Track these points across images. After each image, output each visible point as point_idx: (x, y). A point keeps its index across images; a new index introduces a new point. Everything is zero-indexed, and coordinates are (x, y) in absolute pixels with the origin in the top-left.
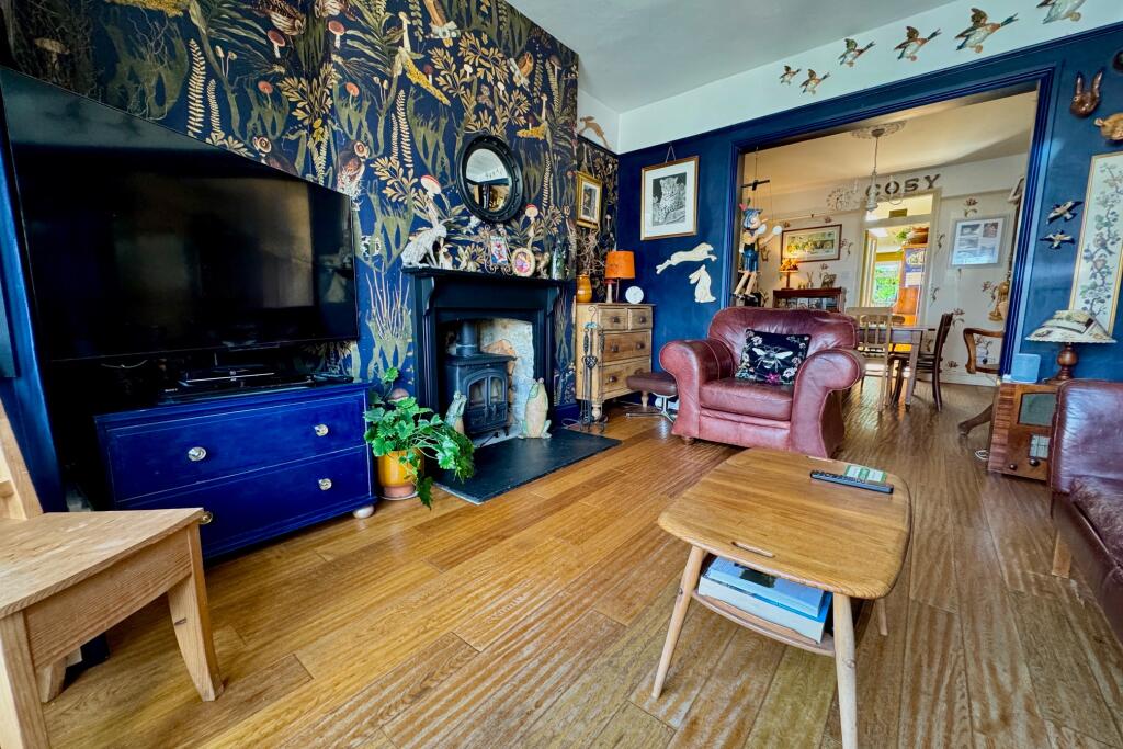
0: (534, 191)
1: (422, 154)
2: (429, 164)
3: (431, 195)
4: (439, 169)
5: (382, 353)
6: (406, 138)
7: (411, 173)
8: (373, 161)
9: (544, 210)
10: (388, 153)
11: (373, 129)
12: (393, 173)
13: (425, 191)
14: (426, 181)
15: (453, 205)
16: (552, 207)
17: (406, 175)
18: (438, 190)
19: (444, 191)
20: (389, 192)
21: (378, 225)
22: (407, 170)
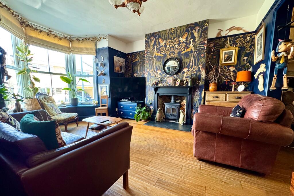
0: (187, 64)
1: (157, 67)
2: (159, 68)
3: (159, 73)
4: (161, 68)
5: (149, 100)
6: (155, 65)
7: (155, 71)
8: (149, 71)
9: (190, 68)
10: (152, 69)
11: (150, 66)
12: (152, 72)
13: (158, 73)
14: (158, 71)
15: (163, 74)
16: (194, 66)
17: (154, 71)
18: (160, 72)
19: (161, 72)
20: (151, 75)
21: (150, 80)
22: (154, 70)
